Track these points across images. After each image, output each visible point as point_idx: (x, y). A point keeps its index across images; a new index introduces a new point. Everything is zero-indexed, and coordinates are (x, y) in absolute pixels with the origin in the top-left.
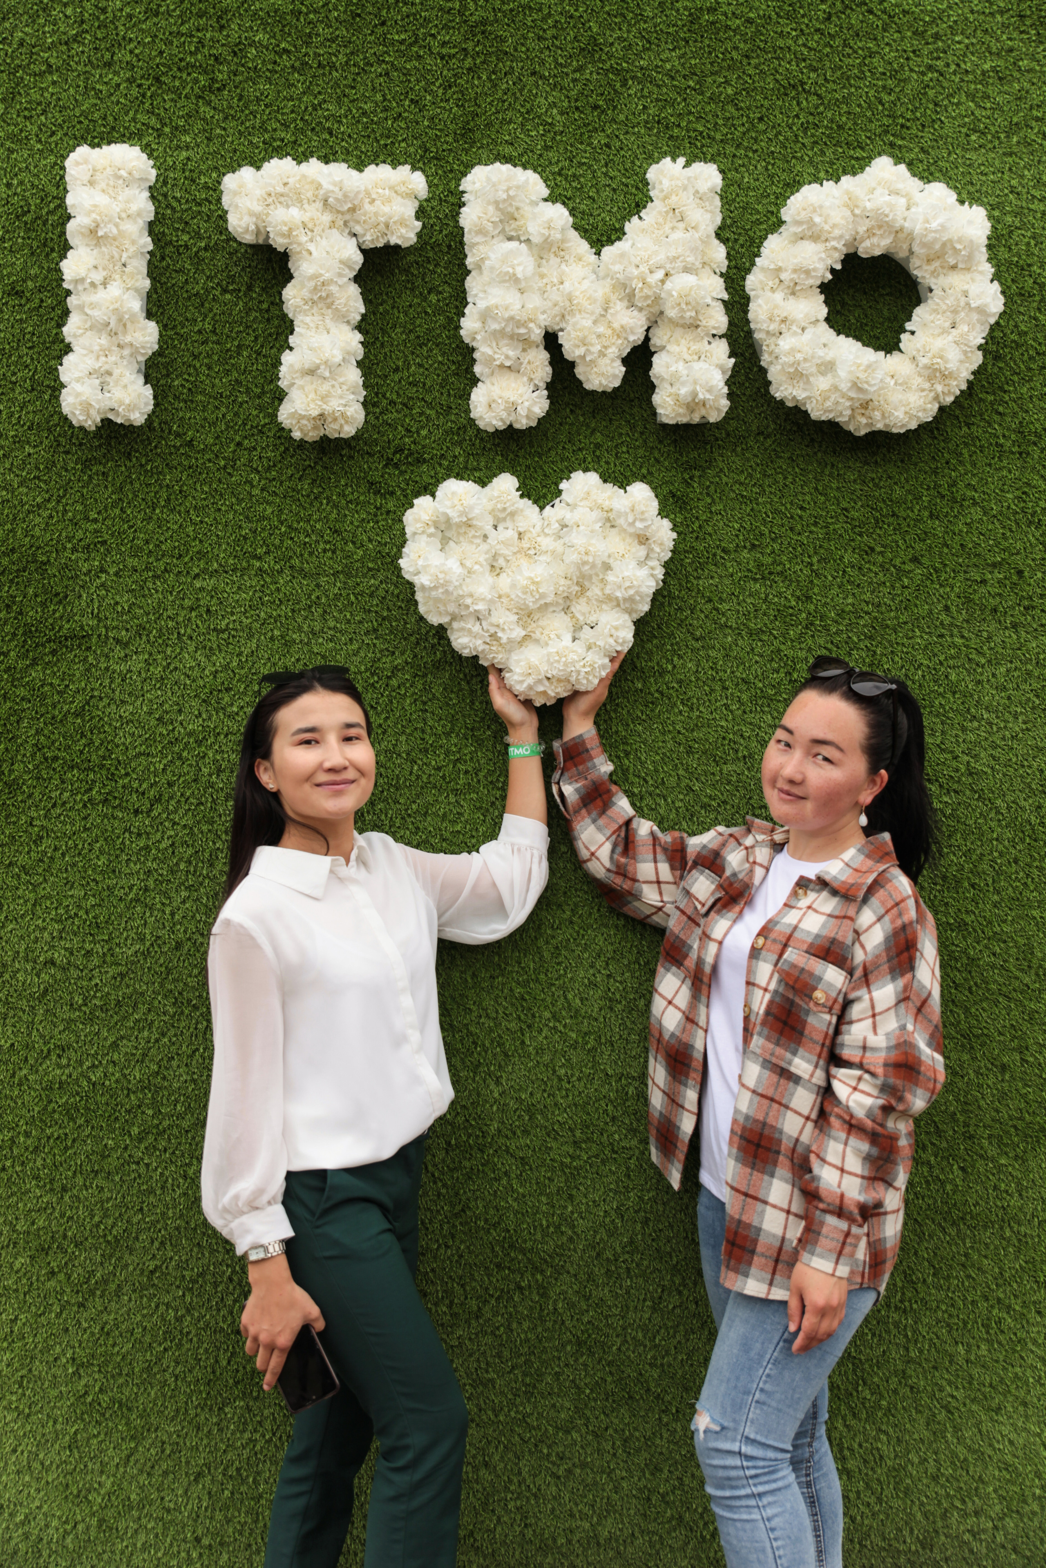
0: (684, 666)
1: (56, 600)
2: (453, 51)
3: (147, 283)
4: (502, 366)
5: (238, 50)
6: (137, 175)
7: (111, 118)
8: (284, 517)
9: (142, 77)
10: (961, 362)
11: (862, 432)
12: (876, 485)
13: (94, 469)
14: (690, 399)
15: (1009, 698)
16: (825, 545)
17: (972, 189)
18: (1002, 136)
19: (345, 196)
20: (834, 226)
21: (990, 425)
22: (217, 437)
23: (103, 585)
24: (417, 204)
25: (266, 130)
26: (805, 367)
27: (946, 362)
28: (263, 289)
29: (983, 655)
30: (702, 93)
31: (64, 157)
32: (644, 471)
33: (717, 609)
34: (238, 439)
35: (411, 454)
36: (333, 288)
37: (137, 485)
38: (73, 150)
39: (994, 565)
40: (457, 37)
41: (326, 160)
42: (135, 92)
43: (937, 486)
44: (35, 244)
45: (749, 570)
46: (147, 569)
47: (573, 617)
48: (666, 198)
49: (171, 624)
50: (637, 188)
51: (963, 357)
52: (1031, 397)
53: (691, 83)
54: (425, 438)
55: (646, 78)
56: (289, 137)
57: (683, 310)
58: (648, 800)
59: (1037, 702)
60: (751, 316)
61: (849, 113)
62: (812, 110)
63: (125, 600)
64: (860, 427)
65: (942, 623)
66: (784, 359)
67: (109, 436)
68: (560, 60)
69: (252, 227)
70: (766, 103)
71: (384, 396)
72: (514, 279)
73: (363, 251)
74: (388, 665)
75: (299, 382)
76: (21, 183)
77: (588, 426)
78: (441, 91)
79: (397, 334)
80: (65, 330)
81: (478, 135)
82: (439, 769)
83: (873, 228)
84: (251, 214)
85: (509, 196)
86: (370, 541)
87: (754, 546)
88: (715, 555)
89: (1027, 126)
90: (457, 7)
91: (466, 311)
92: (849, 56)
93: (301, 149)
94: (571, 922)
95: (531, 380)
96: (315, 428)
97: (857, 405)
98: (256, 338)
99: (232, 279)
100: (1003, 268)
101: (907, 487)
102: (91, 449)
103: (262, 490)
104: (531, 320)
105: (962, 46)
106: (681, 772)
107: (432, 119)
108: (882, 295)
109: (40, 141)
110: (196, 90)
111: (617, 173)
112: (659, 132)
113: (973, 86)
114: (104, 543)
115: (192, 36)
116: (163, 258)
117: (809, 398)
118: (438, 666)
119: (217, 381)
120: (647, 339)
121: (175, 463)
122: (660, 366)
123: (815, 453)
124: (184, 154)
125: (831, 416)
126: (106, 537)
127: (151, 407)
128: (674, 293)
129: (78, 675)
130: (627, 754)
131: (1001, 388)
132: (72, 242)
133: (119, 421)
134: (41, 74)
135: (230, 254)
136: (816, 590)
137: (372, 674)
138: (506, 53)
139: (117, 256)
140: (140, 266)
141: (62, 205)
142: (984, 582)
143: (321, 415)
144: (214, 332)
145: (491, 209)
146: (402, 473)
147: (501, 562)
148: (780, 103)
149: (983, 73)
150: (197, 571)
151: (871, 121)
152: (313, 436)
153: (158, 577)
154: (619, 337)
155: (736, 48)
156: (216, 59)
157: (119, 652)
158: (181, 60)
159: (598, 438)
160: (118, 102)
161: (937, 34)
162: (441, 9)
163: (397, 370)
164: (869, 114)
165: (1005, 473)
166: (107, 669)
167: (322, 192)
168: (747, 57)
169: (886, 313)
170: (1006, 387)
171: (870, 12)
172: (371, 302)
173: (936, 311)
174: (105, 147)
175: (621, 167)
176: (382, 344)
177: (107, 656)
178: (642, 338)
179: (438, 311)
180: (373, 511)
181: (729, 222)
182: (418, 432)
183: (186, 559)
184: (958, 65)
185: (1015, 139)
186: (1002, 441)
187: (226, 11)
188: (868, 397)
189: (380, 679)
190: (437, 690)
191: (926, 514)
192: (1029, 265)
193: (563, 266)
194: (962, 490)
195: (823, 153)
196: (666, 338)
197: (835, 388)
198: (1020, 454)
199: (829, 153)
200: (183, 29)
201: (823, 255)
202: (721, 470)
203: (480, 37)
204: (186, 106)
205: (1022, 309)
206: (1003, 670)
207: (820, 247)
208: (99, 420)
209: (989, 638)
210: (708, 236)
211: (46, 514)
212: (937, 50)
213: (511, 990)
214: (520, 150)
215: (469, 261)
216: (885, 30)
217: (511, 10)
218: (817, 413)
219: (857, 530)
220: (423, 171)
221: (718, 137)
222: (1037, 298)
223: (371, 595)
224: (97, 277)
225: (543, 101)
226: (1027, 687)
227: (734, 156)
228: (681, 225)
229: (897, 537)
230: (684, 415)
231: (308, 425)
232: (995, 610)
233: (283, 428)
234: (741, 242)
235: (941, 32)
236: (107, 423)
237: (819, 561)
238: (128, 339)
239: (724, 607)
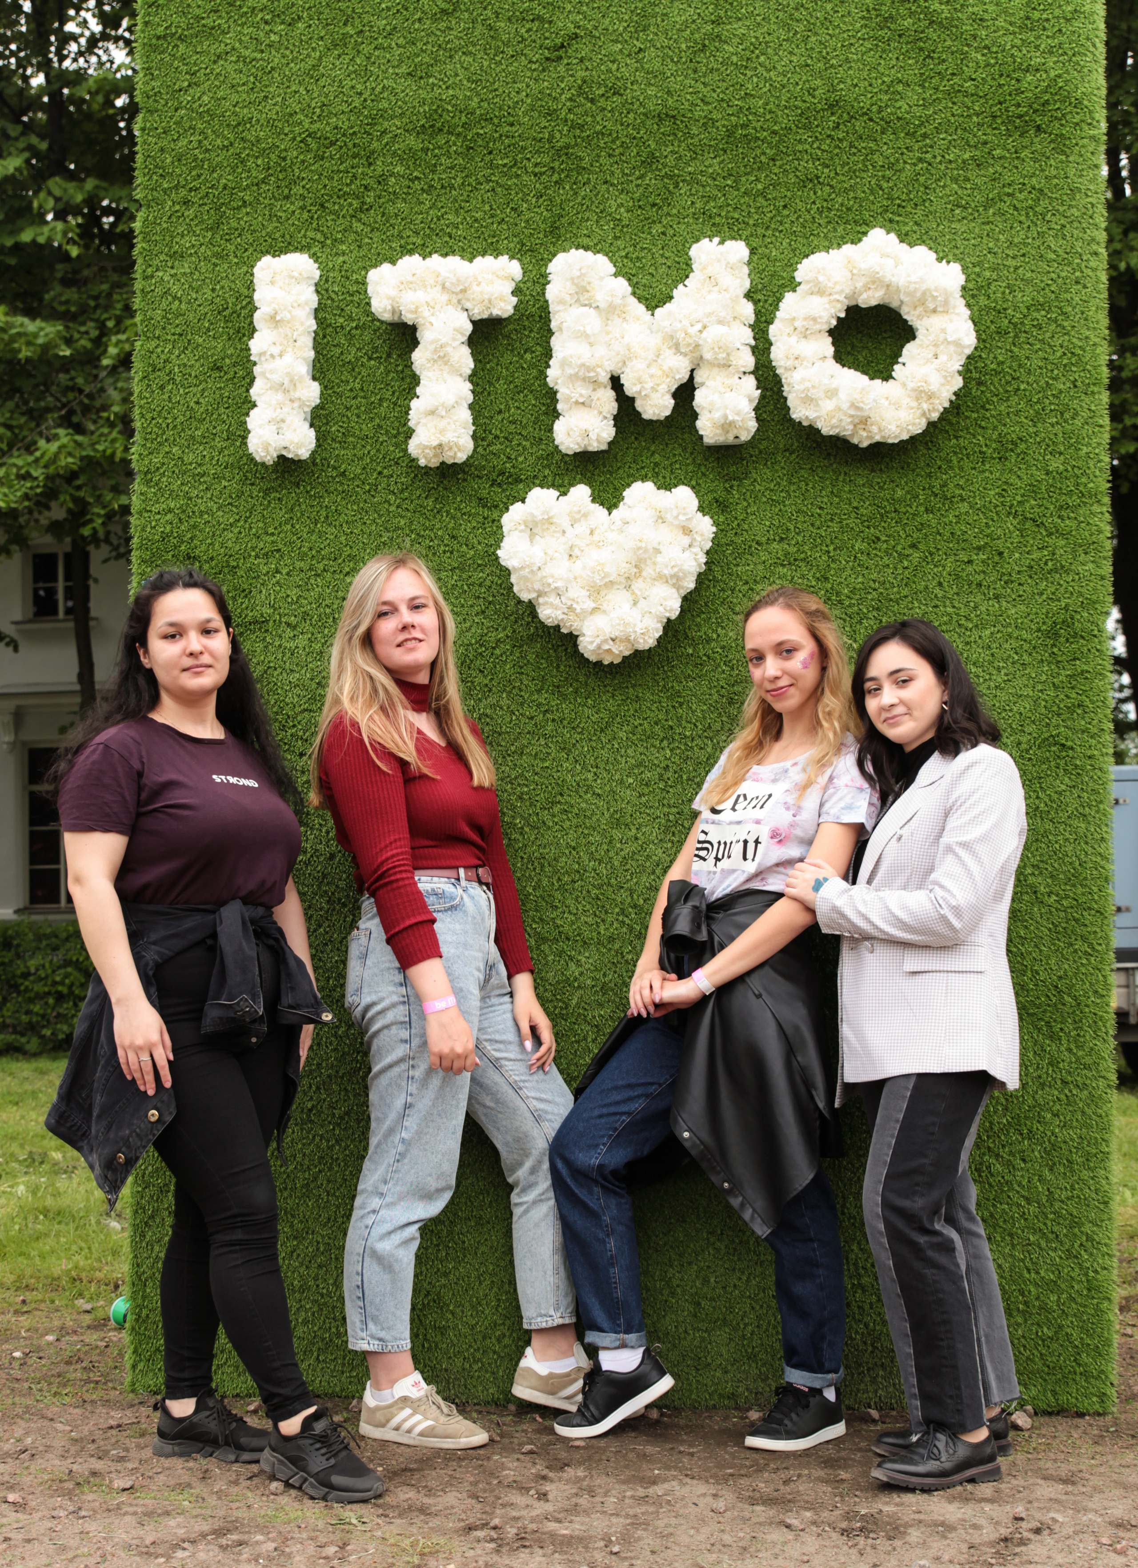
0: (726, 635)
1: (243, 595)
2: (544, 169)
3: (312, 354)
4: (577, 403)
5: (382, 180)
6: (305, 276)
7: (288, 237)
8: (413, 527)
9: (311, 205)
10: (943, 385)
11: (865, 444)
12: (881, 488)
13: (272, 496)
14: (722, 421)
15: (993, 655)
16: (840, 537)
17: (957, 252)
18: (981, 209)
19: (458, 281)
20: (836, 283)
21: (974, 437)
22: (364, 468)
23: (278, 583)
24: (513, 285)
25: (402, 237)
26: (812, 393)
27: (929, 385)
28: (399, 356)
29: (972, 621)
30: (738, 190)
31: (253, 267)
32: (693, 483)
33: (752, 589)
34: (379, 469)
35: (511, 476)
36: (449, 349)
37: (304, 507)
38: (260, 259)
39: (979, 548)
40: (547, 159)
41: (446, 255)
42: (305, 215)
43: (931, 487)
44: (231, 332)
45: (778, 558)
46: (311, 569)
47: (633, 593)
48: (704, 268)
49: (328, 611)
50: (687, 265)
51: (943, 381)
52: (1008, 414)
53: (729, 182)
54: (522, 463)
55: (693, 180)
56: (419, 241)
57: (716, 353)
58: (698, 741)
59: (1016, 658)
60: (772, 356)
61: (856, 198)
62: (826, 197)
63: (294, 593)
64: (863, 440)
65: (936, 596)
66: (796, 387)
67: (284, 472)
68: (626, 171)
69: (389, 307)
70: (789, 194)
71: (490, 432)
72: (584, 336)
73: (473, 322)
74: (492, 639)
75: (423, 421)
76: (222, 288)
77: (648, 449)
78: (534, 200)
79: (501, 386)
80: (252, 391)
81: (563, 231)
82: (532, 718)
83: (868, 283)
84: (389, 298)
85: (582, 275)
86: (479, 543)
87: (782, 539)
88: (750, 547)
89: (1001, 200)
90: (547, 136)
91: (551, 363)
92: (854, 154)
93: (428, 250)
94: (636, 839)
95: (601, 413)
96: (435, 456)
97: (857, 421)
98: (394, 393)
99: (376, 349)
100: (983, 313)
101: (906, 488)
102: (269, 481)
103: (398, 507)
104: (598, 366)
105: (945, 142)
106: (724, 719)
107: (527, 221)
108: (885, 338)
109: (236, 256)
110: (351, 211)
111: (670, 254)
112: (704, 221)
113: (956, 172)
114: (279, 551)
115: (348, 172)
116: (324, 337)
117: (819, 417)
118: (532, 638)
119: (364, 426)
120: (691, 378)
121: (332, 489)
122: (700, 399)
123: (831, 465)
124: (341, 259)
125: (837, 431)
126: (280, 546)
127: (313, 446)
128: (709, 340)
129: (258, 650)
130: (681, 704)
131: (983, 407)
132: (257, 327)
133: (290, 456)
134: (239, 208)
135: (375, 331)
136: (832, 572)
137: (481, 646)
138: (584, 169)
139: (290, 335)
140: (307, 342)
141: (251, 302)
142: (970, 562)
143: (440, 445)
144: (362, 389)
145: (569, 284)
146: (504, 491)
147: (576, 552)
148: (800, 193)
149: (964, 162)
150: (347, 569)
151: (873, 203)
152: (434, 463)
153: (319, 575)
154: (667, 376)
155: (764, 153)
156: (366, 188)
157: (289, 633)
158: (340, 190)
159: (657, 458)
160: (293, 224)
161: (925, 133)
162: (534, 139)
163: (500, 412)
164: (871, 198)
165: (987, 474)
166: (280, 646)
167: (440, 279)
168: (773, 160)
169: (888, 352)
170: (987, 406)
171: (871, 120)
172: (480, 361)
173: (921, 346)
174: (282, 256)
175: (674, 249)
176: (489, 394)
177: (280, 637)
178: (687, 377)
179: (532, 366)
180: (481, 519)
181: (760, 286)
182: (516, 459)
183: (340, 561)
184: (943, 156)
185: (991, 211)
186: (984, 449)
187: (373, 152)
188: (866, 414)
189: (487, 649)
190: (531, 657)
191: (923, 509)
192: (1005, 309)
193: (625, 324)
194: (952, 490)
195: (835, 230)
196: (705, 376)
197: (839, 409)
198: (1000, 459)
199: (840, 229)
200: (342, 168)
201: (827, 306)
202: (755, 480)
203: (564, 158)
204: (343, 223)
205: (999, 344)
206: (988, 632)
207: (825, 299)
208: (275, 455)
209: (976, 608)
210: (737, 296)
211: (236, 531)
212: (925, 146)
213: (588, 892)
214: (596, 241)
215: (553, 325)
216: (883, 133)
217: (588, 136)
218: (825, 431)
219: (866, 524)
220: (520, 260)
221: (751, 222)
222: (1012, 335)
223: (480, 585)
224: (275, 350)
225: (613, 202)
226: (1007, 646)
227: (764, 236)
228: (716, 288)
229: (899, 529)
230: (720, 435)
231: (430, 453)
232: (980, 585)
233: (414, 460)
234: (770, 302)
235: (929, 132)
236: (281, 457)
237: (834, 549)
238: (297, 394)
239: (759, 587)
